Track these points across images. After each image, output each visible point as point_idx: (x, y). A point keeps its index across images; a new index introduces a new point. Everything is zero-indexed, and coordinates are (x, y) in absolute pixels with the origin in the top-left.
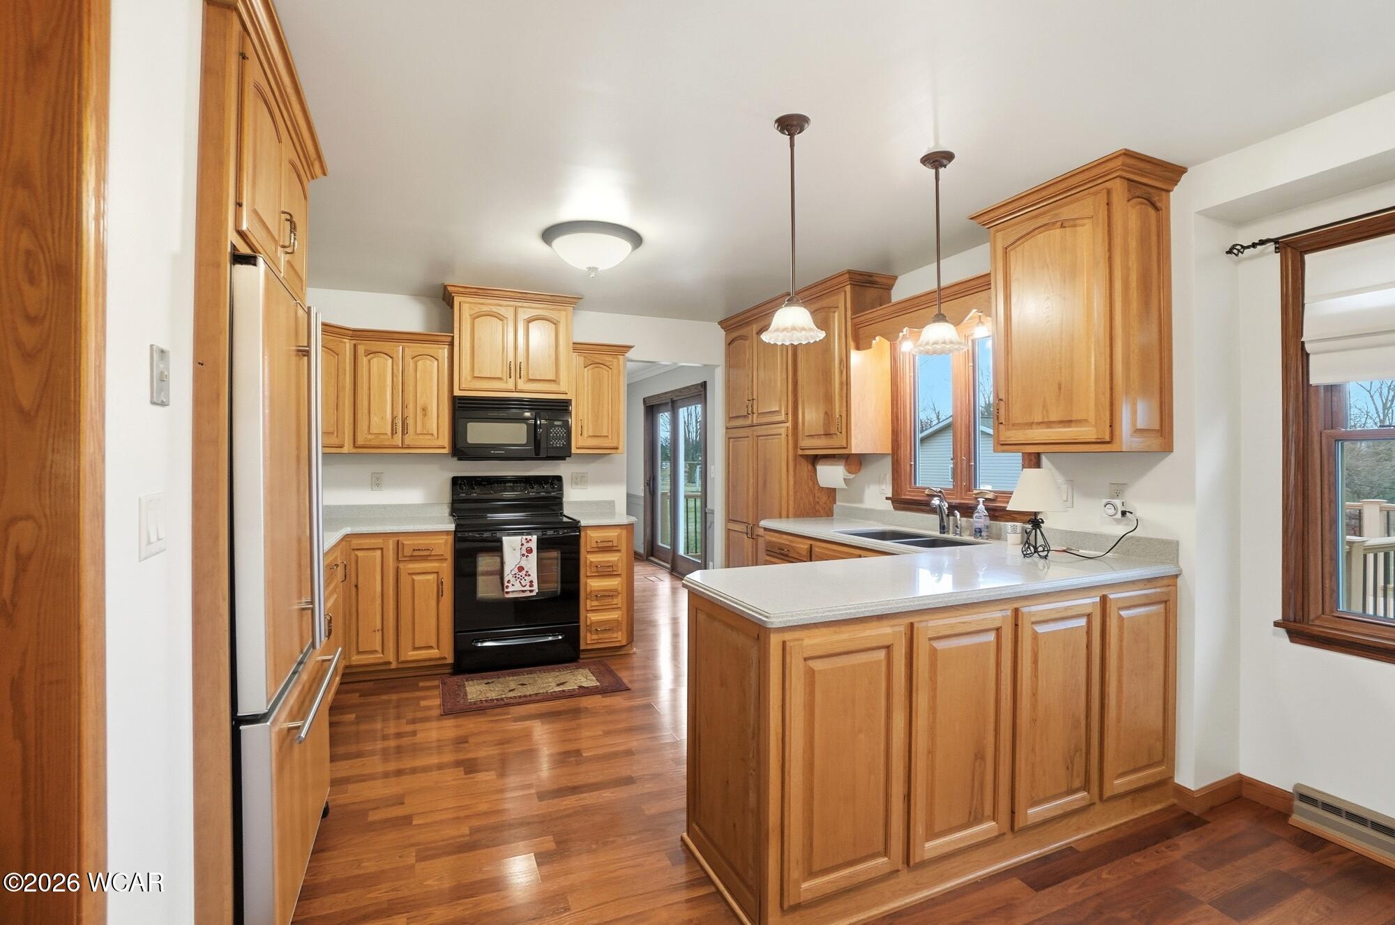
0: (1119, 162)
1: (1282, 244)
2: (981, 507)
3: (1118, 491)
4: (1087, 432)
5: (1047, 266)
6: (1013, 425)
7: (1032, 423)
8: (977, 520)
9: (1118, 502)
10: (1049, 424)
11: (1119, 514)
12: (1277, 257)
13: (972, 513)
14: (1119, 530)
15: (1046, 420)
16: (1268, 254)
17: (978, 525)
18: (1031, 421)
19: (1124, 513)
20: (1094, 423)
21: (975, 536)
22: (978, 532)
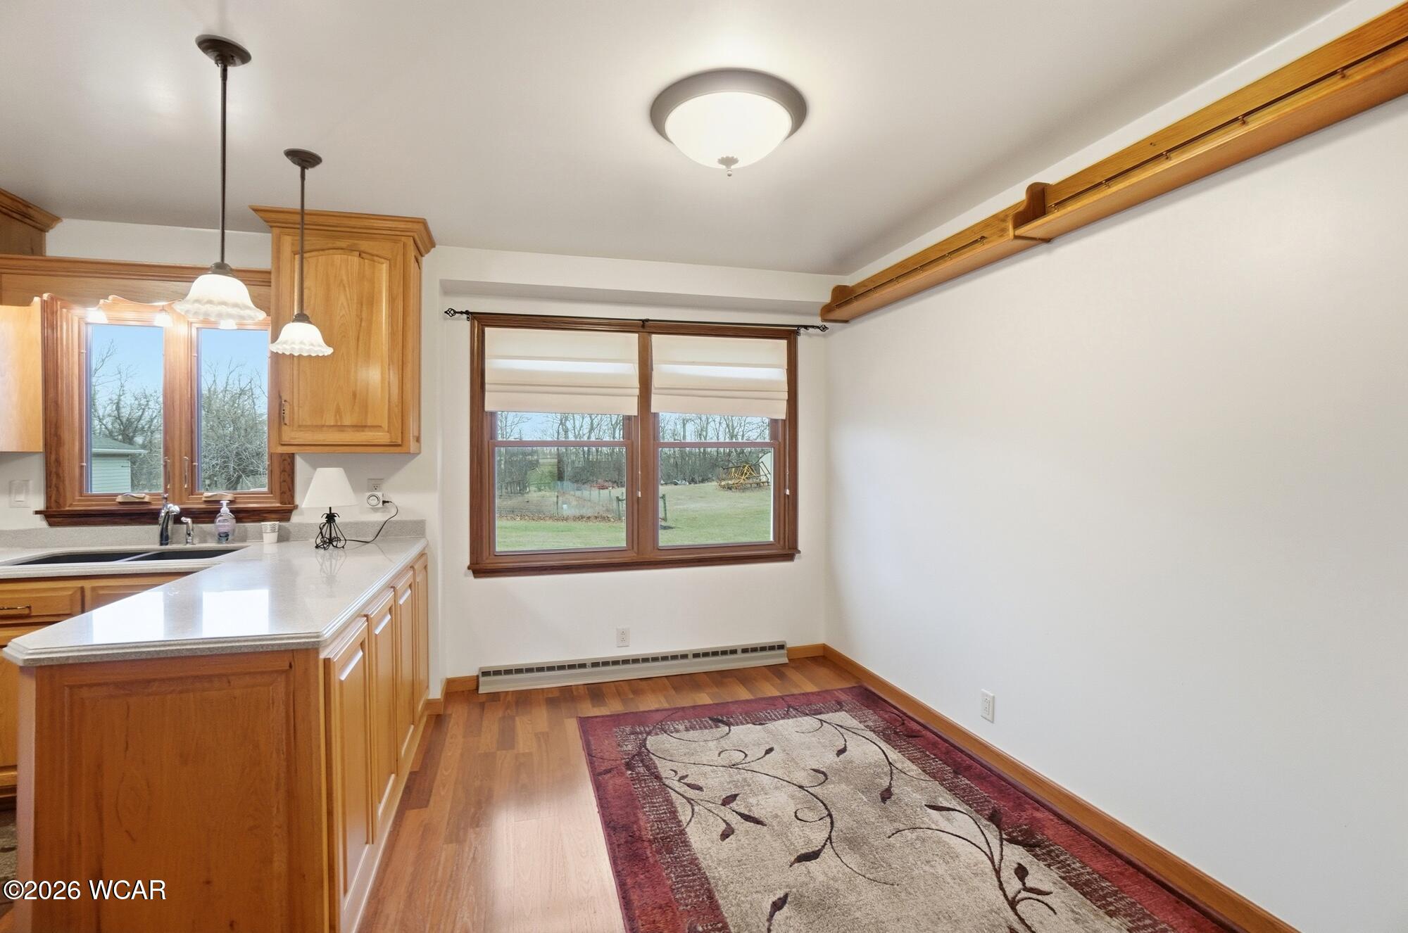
0: (416, 226)
1: (472, 316)
2: (225, 509)
3: (375, 485)
4: (382, 437)
5: (344, 287)
6: (299, 426)
7: (323, 426)
8: (221, 524)
9: (379, 494)
10: (341, 428)
11: (381, 503)
12: (468, 323)
13: (215, 518)
14: (379, 517)
15: (339, 424)
16: (462, 319)
17: (223, 530)
18: (323, 424)
19: (384, 502)
20: (386, 429)
21: (219, 541)
22: (224, 536)
